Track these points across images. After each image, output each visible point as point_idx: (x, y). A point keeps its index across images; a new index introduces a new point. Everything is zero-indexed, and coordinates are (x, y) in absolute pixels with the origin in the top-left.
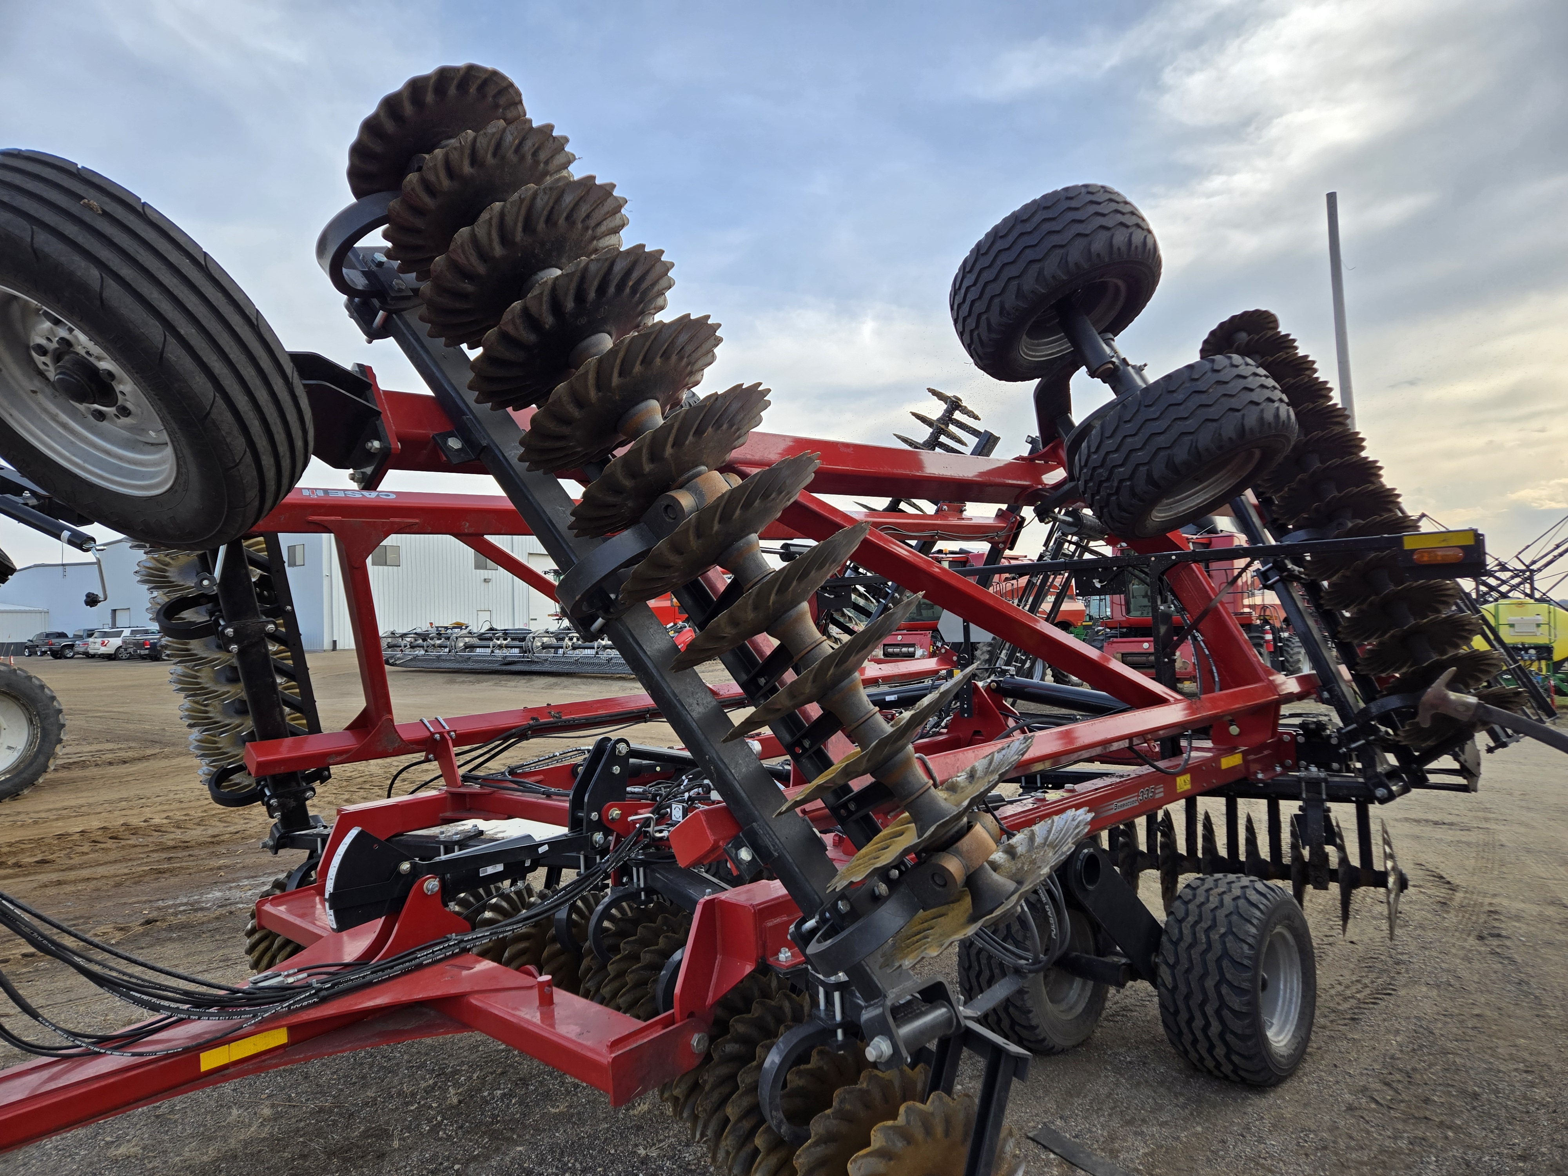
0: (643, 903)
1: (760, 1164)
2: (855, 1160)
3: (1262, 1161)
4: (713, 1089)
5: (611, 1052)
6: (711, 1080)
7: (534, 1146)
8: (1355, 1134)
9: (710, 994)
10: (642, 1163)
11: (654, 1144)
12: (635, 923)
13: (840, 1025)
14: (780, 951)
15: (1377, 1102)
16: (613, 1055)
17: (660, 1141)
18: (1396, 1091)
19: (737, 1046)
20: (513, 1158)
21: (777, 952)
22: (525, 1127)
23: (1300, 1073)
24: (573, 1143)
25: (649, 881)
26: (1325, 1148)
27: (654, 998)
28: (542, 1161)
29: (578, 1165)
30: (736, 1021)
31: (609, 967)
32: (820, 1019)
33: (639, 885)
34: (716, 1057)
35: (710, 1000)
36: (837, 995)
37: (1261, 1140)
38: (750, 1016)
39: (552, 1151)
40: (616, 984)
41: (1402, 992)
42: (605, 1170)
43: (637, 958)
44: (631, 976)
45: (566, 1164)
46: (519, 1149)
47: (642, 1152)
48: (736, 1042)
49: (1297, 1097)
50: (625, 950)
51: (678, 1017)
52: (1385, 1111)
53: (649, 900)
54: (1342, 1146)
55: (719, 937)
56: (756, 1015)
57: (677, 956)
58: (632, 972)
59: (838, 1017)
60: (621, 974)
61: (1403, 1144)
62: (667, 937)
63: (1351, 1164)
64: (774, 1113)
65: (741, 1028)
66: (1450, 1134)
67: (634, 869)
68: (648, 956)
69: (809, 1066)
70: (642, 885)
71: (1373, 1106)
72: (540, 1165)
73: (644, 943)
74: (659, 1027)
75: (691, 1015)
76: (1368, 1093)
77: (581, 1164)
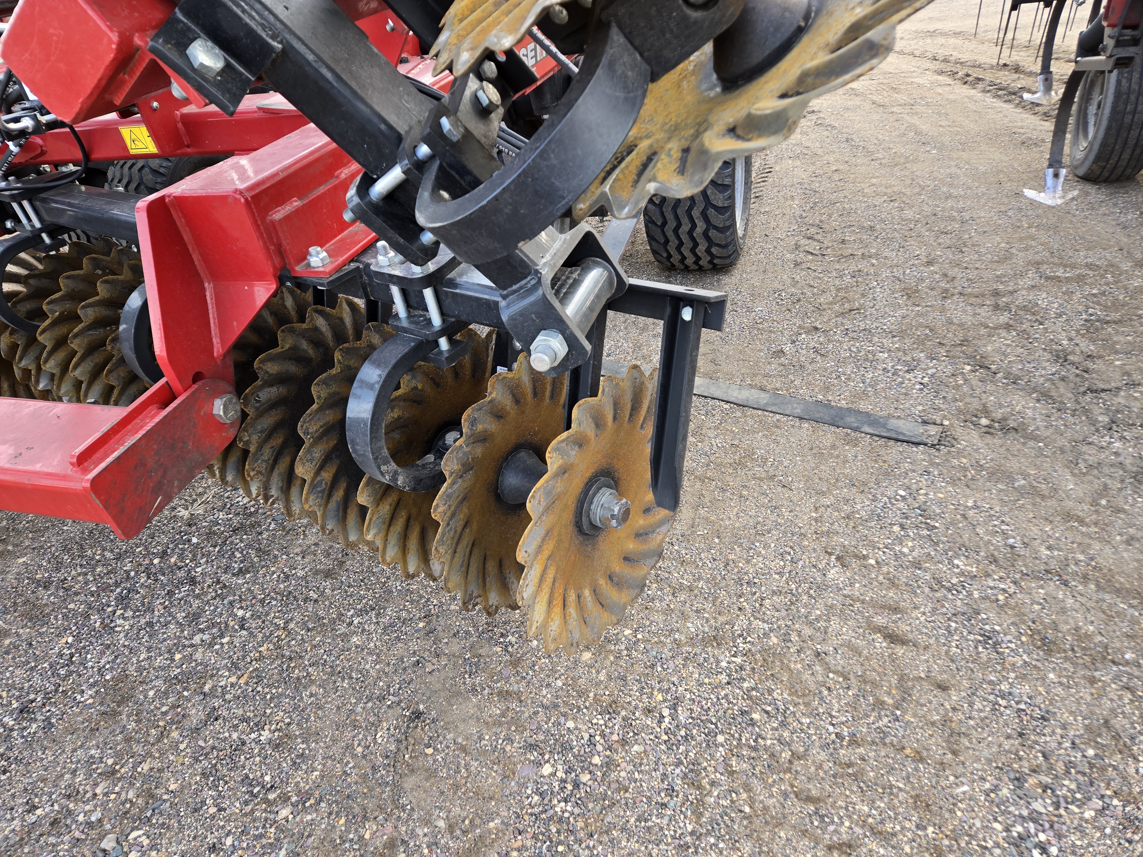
0: (50, 248)
1: (371, 519)
2: (533, 497)
3: (761, 326)
4: (260, 447)
5: (86, 471)
6: (255, 438)
7: (40, 550)
8: (812, 283)
9: (216, 341)
10: (190, 525)
11: (195, 501)
12: (52, 275)
13: (442, 332)
14: (308, 253)
15: (812, 254)
16: (91, 476)
17: (201, 495)
18: (819, 241)
19: (274, 390)
20: (18, 574)
21: (304, 256)
22: (19, 532)
23: (746, 249)
24: (91, 532)
25: (46, 217)
26: (799, 300)
27: (122, 361)
28: (59, 566)
29: (108, 554)
30: (262, 362)
31: (40, 338)
32: (405, 330)
33: (33, 226)
34: (251, 411)
35: (218, 349)
36: (428, 294)
37: (750, 310)
38: (278, 350)
39: (66, 549)
40: (61, 355)
41: (777, 168)
42: (146, 549)
43: (74, 318)
44: (77, 341)
45: (92, 559)
46: (21, 560)
47: (184, 513)
48: (272, 385)
49: (754, 268)
50: (53, 312)
51: (176, 385)
52: (820, 258)
53: (58, 244)
54: (809, 294)
55: (196, 257)
56: (287, 346)
57: (134, 301)
58: (76, 336)
59: (437, 320)
60: (61, 343)
61: (848, 279)
62: (106, 282)
63: (825, 307)
64: (384, 468)
65: (273, 368)
66: (874, 261)
67: (15, 205)
68: (90, 311)
69: (400, 392)
70: (38, 225)
71: (810, 257)
72: (58, 570)
73: (76, 297)
74: (153, 409)
75: (197, 377)
76: (801, 249)
77: (112, 551)
